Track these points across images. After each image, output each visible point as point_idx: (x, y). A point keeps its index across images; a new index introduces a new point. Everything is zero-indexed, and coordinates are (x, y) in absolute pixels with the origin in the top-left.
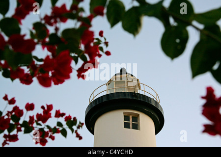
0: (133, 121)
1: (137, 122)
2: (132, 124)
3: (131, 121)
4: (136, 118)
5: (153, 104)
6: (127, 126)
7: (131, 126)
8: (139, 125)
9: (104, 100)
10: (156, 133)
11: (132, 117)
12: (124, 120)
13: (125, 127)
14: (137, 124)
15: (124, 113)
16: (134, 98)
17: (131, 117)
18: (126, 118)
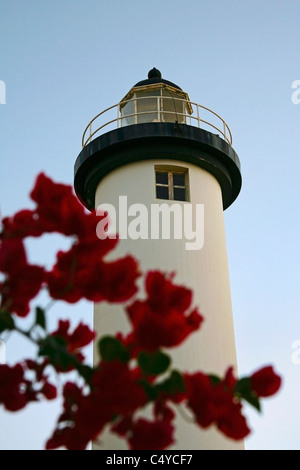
0: (174, 184)
1: (184, 185)
2: (173, 189)
3: (170, 184)
4: (181, 178)
5: (217, 146)
6: (162, 194)
7: (171, 193)
8: (188, 192)
9: (113, 141)
10: (226, 206)
11: (174, 176)
12: (157, 182)
13: (158, 197)
14: (184, 190)
15: (156, 167)
16: (177, 136)
17: (170, 175)
18: (161, 177)
